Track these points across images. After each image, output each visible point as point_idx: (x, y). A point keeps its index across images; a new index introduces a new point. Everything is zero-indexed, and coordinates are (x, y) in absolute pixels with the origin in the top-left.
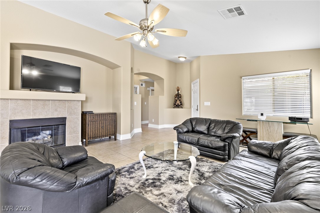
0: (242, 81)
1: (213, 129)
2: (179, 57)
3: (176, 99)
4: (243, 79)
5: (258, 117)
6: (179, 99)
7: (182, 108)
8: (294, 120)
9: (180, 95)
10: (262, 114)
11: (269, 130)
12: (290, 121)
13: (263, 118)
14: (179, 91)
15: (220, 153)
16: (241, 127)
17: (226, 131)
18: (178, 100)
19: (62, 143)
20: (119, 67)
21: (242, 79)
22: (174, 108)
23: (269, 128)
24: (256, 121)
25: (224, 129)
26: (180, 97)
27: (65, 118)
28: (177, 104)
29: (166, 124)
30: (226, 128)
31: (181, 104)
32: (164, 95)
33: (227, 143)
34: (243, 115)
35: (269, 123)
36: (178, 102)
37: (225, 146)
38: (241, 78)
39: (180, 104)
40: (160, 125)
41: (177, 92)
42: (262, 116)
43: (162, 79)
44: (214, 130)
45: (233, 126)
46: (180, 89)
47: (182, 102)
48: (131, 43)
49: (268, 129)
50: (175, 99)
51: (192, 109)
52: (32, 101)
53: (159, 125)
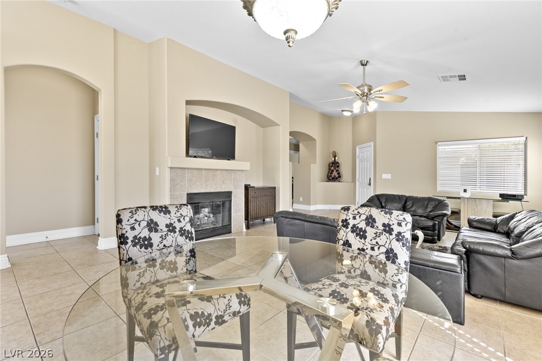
0: (438, 148)
1: (412, 207)
2: (342, 111)
3: (333, 168)
4: (439, 145)
5: (459, 194)
6: (337, 169)
7: (340, 182)
8: (505, 197)
9: (338, 163)
10: (465, 191)
11: (476, 209)
12: (500, 199)
13: (467, 195)
14: (336, 158)
15: (429, 233)
16: (448, 205)
17: (429, 210)
18: (335, 171)
19: (228, 224)
20: (277, 125)
21: (437, 145)
22: (327, 181)
23: (475, 207)
24: (459, 198)
25: (427, 207)
26: (338, 166)
27: (231, 192)
28: (333, 176)
29: (319, 204)
30: (429, 206)
31: (340, 177)
32: (316, 163)
33: (437, 222)
34: (438, 191)
35: (475, 201)
36: (335, 174)
37: (434, 225)
38: (436, 143)
39: (337, 176)
40: (313, 205)
41: (333, 159)
42: (465, 193)
43: (313, 140)
44: (413, 209)
45: (438, 204)
46: (337, 154)
47: (340, 173)
48: (290, 93)
49: (474, 209)
50: (330, 169)
51: (357, 183)
52: (204, 170)
53: (310, 205)
